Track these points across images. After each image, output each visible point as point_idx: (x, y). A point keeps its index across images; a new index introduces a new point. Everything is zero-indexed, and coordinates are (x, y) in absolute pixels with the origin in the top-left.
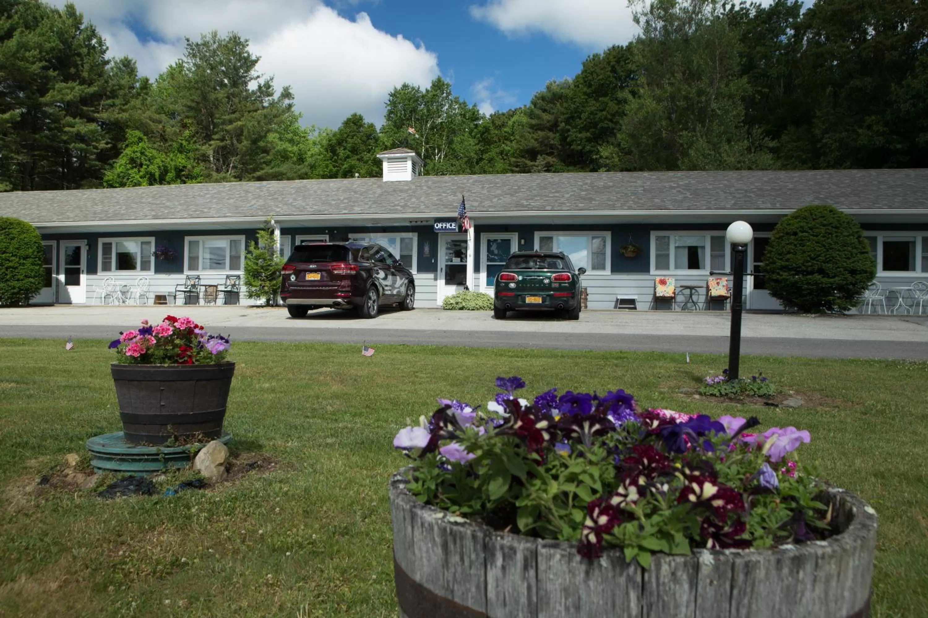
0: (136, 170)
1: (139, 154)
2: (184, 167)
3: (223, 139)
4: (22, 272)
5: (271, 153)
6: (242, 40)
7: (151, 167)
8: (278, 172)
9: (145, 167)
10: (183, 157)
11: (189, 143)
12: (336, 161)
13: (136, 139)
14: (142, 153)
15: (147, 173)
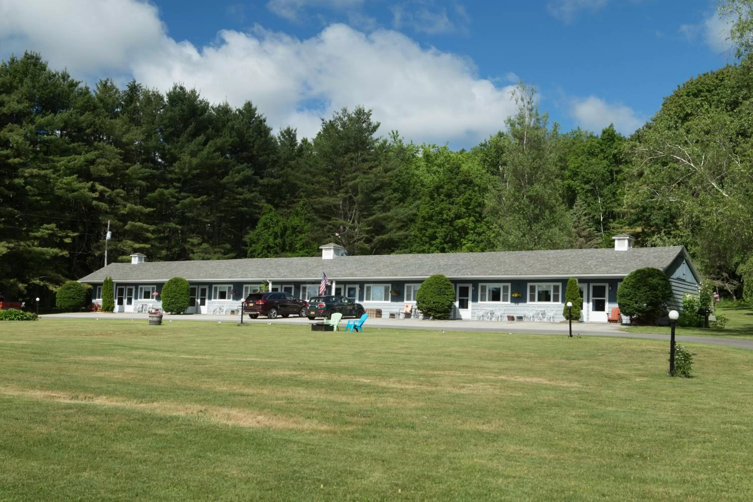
0: (266, 230)
1: (269, 220)
2: (298, 226)
3: (347, 192)
4: (181, 300)
5: (385, 200)
6: (366, 111)
7: (276, 228)
8: (386, 216)
9: (272, 229)
10: (299, 219)
11: (303, 209)
12: (432, 204)
13: (268, 210)
14: (271, 219)
15: (273, 232)
